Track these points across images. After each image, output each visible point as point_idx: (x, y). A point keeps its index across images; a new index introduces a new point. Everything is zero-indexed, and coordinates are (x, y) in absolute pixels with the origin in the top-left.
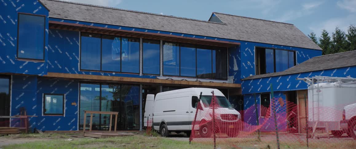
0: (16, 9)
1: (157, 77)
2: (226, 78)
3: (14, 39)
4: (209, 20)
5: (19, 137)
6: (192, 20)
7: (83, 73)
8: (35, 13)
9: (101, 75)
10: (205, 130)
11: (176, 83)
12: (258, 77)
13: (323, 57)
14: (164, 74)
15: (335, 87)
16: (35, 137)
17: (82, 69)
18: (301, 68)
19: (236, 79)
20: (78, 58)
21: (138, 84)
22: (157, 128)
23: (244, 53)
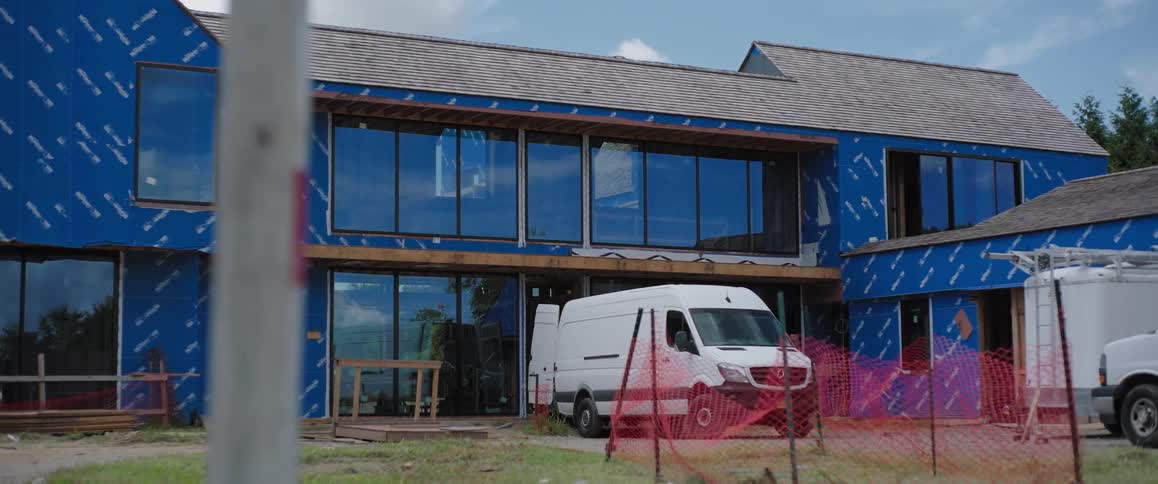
0: (131, 51)
1: (574, 250)
2: (793, 250)
3: (125, 142)
4: (741, 70)
5: (134, 441)
6: (683, 69)
7: (342, 239)
8: (189, 63)
9: (397, 246)
10: (705, 417)
11: (631, 267)
12: (893, 244)
13: (1101, 181)
14: (595, 240)
15: (1102, 281)
16: (183, 441)
17: (337, 227)
18: (1028, 215)
19: (825, 253)
20: (326, 194)
21: (513, 272)
22: (566, 408)
23: (851, 170)
